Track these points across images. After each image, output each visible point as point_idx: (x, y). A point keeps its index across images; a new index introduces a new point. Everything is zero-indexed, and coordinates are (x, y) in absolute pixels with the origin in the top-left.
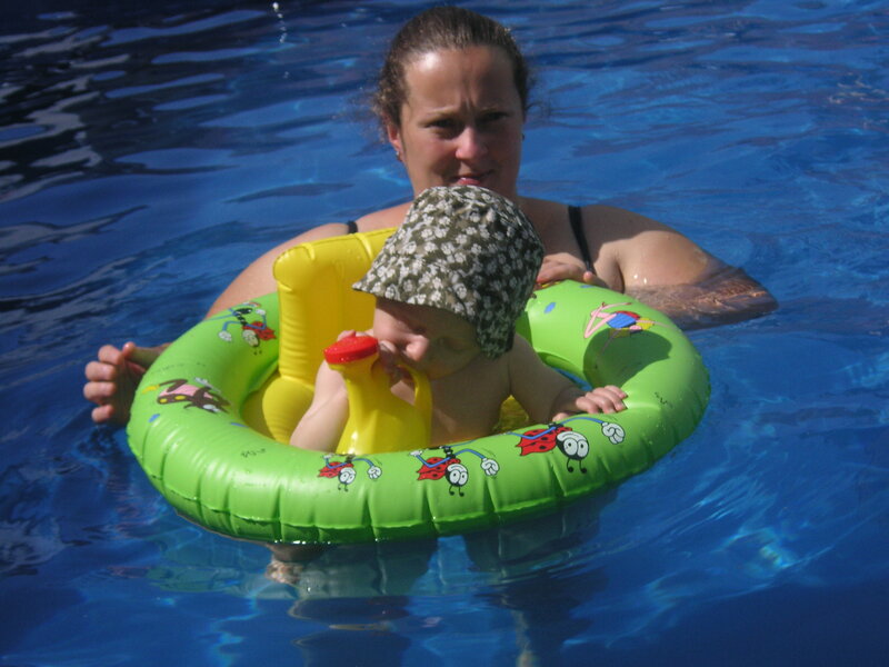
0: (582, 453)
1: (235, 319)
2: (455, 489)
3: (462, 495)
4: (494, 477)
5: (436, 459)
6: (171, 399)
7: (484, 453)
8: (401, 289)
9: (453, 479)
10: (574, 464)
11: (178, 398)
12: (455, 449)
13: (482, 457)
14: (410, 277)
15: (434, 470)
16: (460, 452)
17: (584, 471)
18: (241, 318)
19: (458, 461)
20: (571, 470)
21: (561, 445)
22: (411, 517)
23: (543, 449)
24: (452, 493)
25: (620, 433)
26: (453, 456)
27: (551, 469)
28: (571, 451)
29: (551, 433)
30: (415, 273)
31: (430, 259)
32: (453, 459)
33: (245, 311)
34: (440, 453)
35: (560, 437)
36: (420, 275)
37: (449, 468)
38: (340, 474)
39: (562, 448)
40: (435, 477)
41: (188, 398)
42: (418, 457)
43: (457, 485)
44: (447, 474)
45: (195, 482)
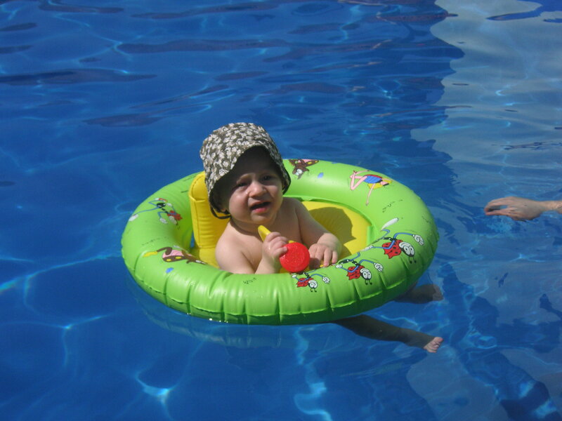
2: (367, 282)
3: (371, 284)
4: (382, 272)
5: (352, 268)
7: (374, 261)
8: (224, 168)
9: (365, 277)
11: (177, 258)
12: (357, 261)
14: (223, 161)
15: (354, 274)
16: (361, 262)
19: (363, 267)
20: (411, 262)
21: (403, 250)
23: (397, 254)
24: (367, 284)
25: (421, 239)
26: (358, 265)
27: (404, 263)
28: (408, 253)
30: (223, 157)
31: (223, 149)
32: (360, 266)
34: (350, 264)
35: (401, 246)
36: (226, 156)
37: (361, 271)
38: (309, 284)
40: (357, 277)
42: (343, 268)
43: (368, 279)
44: (362, 274)
45: (219, 302)
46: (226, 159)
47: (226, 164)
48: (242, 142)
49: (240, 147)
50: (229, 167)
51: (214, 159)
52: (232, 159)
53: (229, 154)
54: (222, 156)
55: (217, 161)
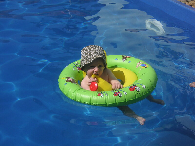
0: (139, 90)
1: (75, 66)
2: (120, 97)
4: (126, 95)
5: (116, 92)
6: (68, 81)
9: (120, 96)
10: (138, 92)
11: (70, 81)
12: (119, 90)
13: (124, 92)
15: (116, 94)
17: (140, 93)
18: (76, 66)
22: (113, 102)
23: (133, 90)
25: (145, 87)
27: (135, 94)
28: (138, 90)
29: (134, 87)
31: (90, 54)
32: (119, 92)
33: (76, 64)
36: (90, 57)
38: (101, 95)
39: (136, 90)
41: (71, 81)
42: (113, 92)
44: (119, 95)
45: (75, 96)
46: (90, 58)
47: (90, 60)
48: (96, 54)
49: (95, 56)
50: (90, 61)
51: (86, 57)
52: (92, 59)
53: (91, 57)
54: (89, 56)
55: (87, 58)
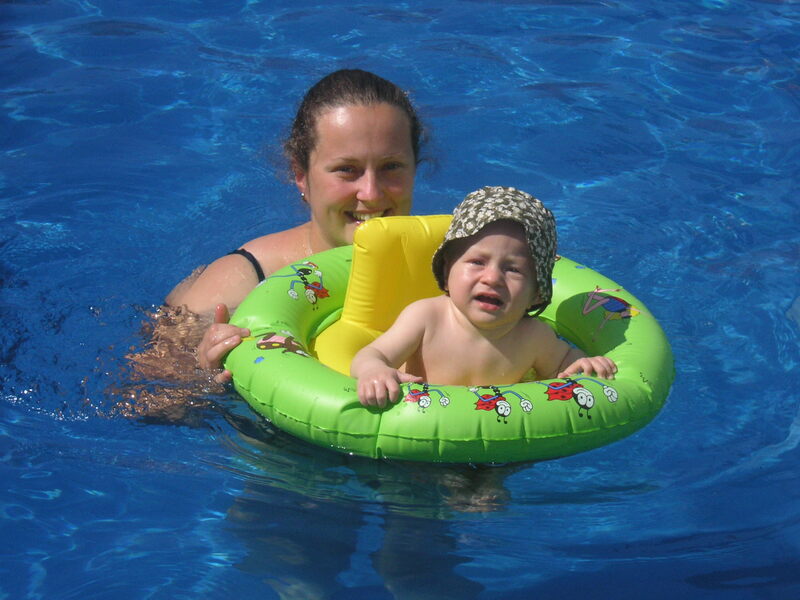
0: (589, 405)
1: (299, 278)
2: (501, 418)
3: (506, 422)
4: (529, 413)
5: (488, 396)
6: (269, 346)
7: (522, 395)
9: (501, 412)
10: (583, 411)
11: (274, 345)
12: (502, 390)
13: (521, 398)
15: (487, 403)
16: (505, 393)
17: (589, 417)
18: (303, 279)
19: (504, 399)
20: (581, 415)
21: (575, 396)
23: (563, 398)
24: (499, 421)
25: (615, 395)
26: (500, 395)
27: (568, 413)
28: (582, 402)
29: (568, 387)
31: (478, 208)
32: (500, 397)
33: (306, 272)
34: (490, 392)
35: (575, 391)
36: (475, 216)
37: (498, 404)
38: (419, 401)
39: (576, 399)
40: (488, 409)
42: (475, 393)
43: (503, 415)
44: (496, 407)
46: (473, 219)
48: (504, 209)
50: (472, 230)
51: (462, 216)
52: (480, 223)
54: (472, 215)
55: (464, 218)
